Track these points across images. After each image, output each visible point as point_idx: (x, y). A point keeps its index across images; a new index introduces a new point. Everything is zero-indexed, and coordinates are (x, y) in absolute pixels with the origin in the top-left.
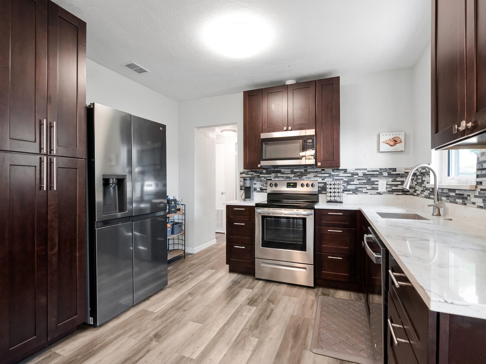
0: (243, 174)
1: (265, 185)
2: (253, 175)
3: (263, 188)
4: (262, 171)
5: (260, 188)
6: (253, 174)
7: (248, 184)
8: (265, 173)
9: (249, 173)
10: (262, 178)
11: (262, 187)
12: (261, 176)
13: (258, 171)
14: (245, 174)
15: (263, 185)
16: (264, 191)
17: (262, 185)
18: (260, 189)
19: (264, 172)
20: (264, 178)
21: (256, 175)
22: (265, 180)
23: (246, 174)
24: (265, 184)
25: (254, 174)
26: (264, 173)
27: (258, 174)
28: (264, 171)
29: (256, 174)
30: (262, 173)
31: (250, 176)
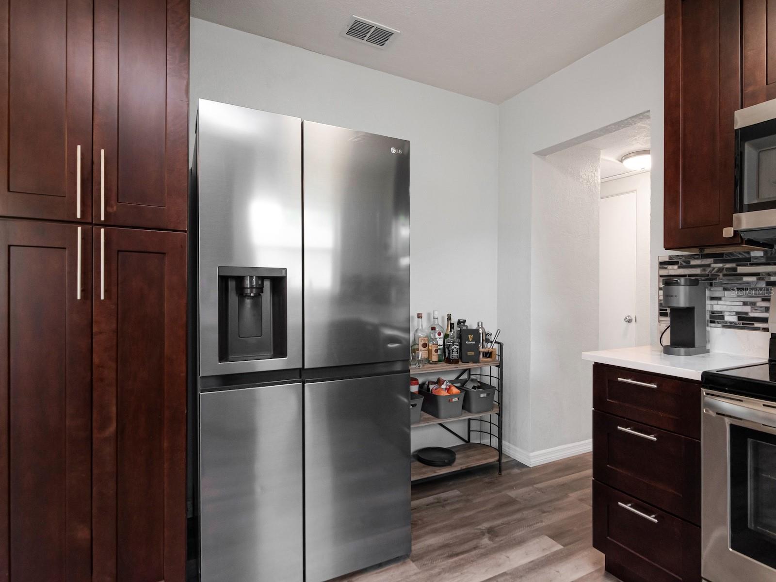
0: (670, 267)
1: (758, 304)
2: (709, 270)
3: (751, 315)
4: (749, 253)
5: (737, 313)
6: (709, 266)
7: (682, 297)
8: (763, 260)
9: (693, 262)
10: (745, 279)
11: (747, 309)
12: (741, 270)
13: (731, 254)
14: (676, 267)
15: (753, 304)
16: (757, 325)
17: (745, 304)
18: (740, 319)
19: (756, 258)
20: (754, 279)
21: (720, 270)
22: (763, 284)
23: (679, 267)
24: (760, 299)
25: (713, 265)
26: (755, 261)
27: (728, 266)
28: (758, 253)
29: (720, 265)
30: (747, 261)
31: (698, 271)
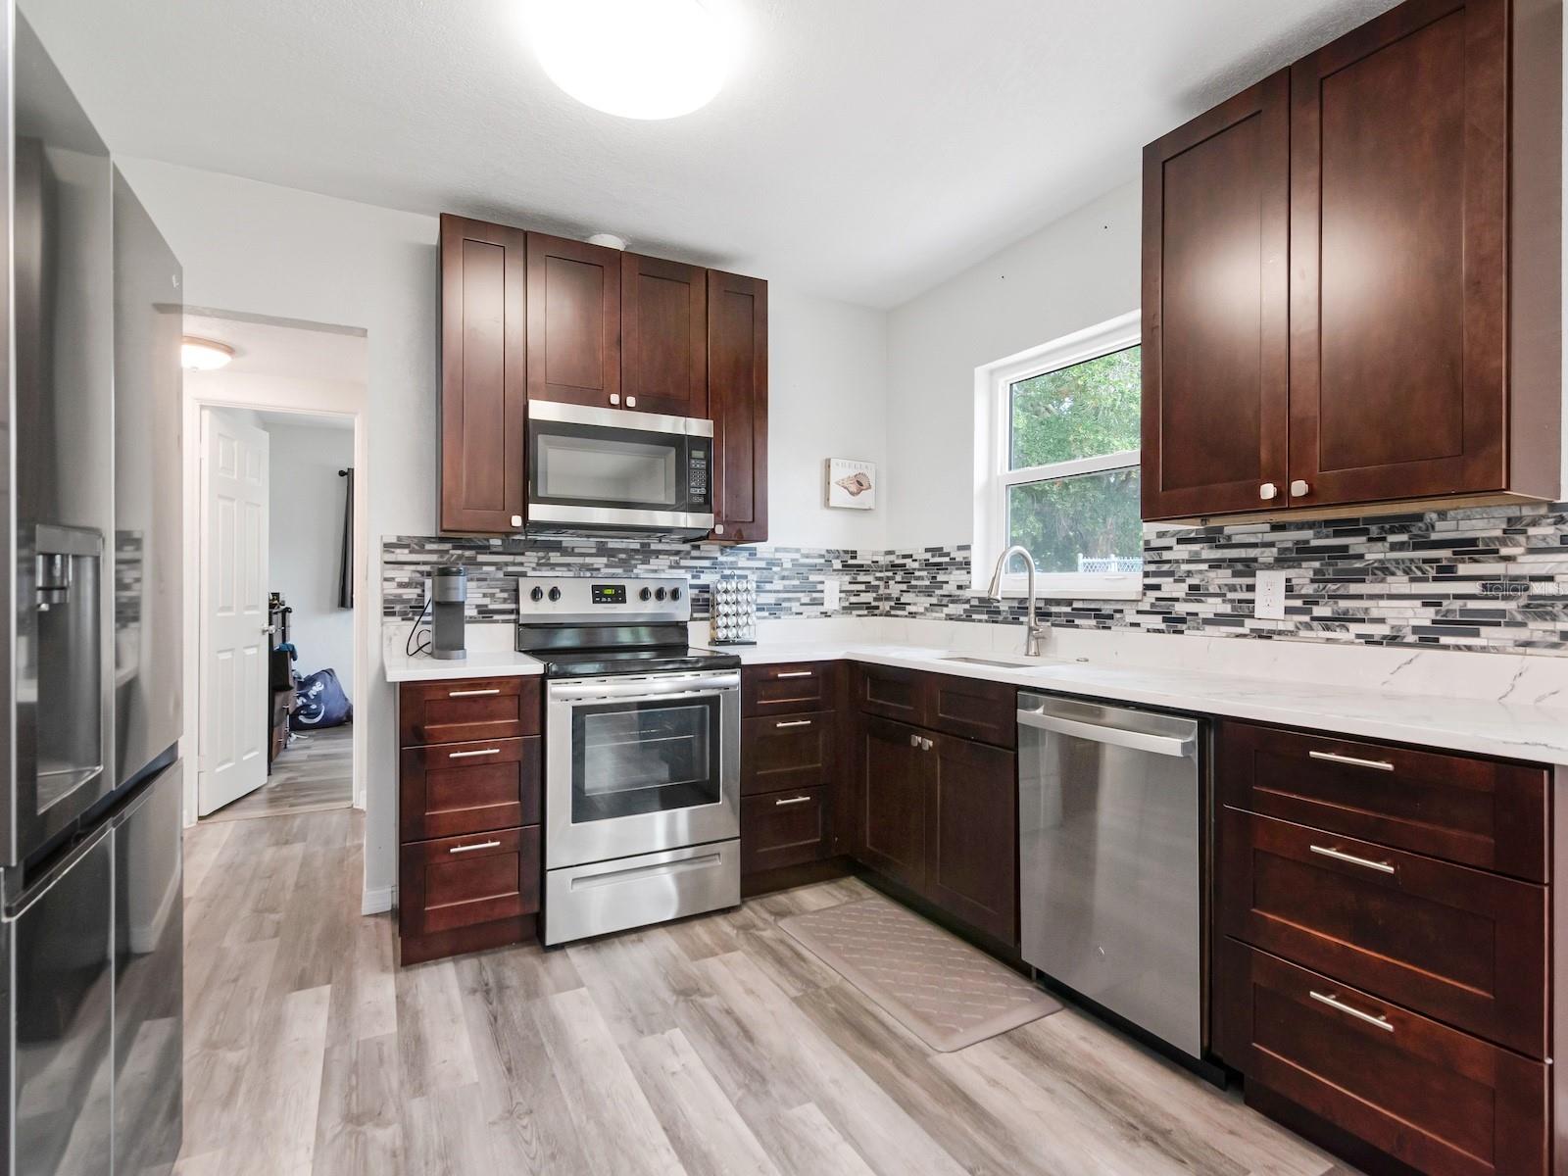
0: (398, 551)
1: (498, 595)
2: (447, 557)
3: (491, 607)
4: (488, 540)
5: (477, 606)
6: (447, 552)
8: (501, 549)
9: (428, 547)
10: (486, 568)
11: (487, 601)
12: (481, 558)
13: (470, 540)
14: (406, 551)
15: (492, 595)
16: (496, 617)
17: (485, 595)
18: (480, 612)
19: (496, 546)
20: (493, 568)
21: (460, 557)
22: (500, 575)
23: (411, 552)
24: (498, 590)
25: (451, 552)
26: (494, 550)
27: (468, 553)
28: (496, 542)
29: (460, 552)
30: (486, 549)
31: (434, 558)
